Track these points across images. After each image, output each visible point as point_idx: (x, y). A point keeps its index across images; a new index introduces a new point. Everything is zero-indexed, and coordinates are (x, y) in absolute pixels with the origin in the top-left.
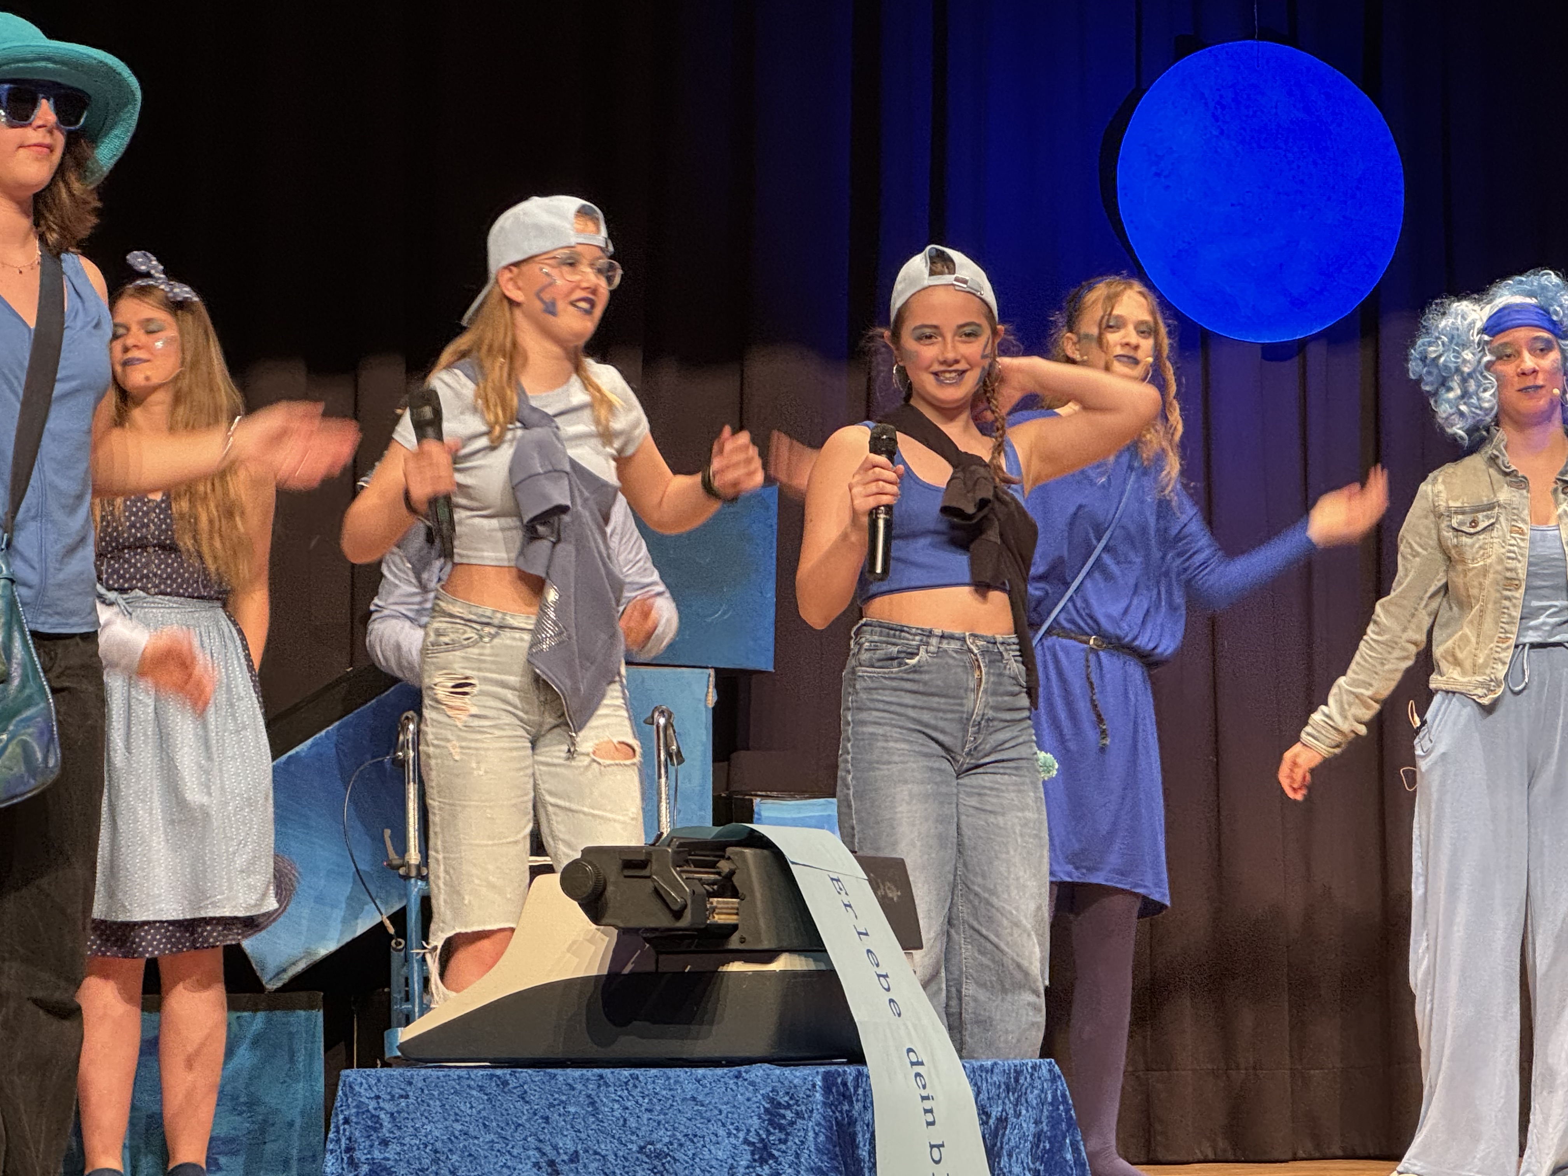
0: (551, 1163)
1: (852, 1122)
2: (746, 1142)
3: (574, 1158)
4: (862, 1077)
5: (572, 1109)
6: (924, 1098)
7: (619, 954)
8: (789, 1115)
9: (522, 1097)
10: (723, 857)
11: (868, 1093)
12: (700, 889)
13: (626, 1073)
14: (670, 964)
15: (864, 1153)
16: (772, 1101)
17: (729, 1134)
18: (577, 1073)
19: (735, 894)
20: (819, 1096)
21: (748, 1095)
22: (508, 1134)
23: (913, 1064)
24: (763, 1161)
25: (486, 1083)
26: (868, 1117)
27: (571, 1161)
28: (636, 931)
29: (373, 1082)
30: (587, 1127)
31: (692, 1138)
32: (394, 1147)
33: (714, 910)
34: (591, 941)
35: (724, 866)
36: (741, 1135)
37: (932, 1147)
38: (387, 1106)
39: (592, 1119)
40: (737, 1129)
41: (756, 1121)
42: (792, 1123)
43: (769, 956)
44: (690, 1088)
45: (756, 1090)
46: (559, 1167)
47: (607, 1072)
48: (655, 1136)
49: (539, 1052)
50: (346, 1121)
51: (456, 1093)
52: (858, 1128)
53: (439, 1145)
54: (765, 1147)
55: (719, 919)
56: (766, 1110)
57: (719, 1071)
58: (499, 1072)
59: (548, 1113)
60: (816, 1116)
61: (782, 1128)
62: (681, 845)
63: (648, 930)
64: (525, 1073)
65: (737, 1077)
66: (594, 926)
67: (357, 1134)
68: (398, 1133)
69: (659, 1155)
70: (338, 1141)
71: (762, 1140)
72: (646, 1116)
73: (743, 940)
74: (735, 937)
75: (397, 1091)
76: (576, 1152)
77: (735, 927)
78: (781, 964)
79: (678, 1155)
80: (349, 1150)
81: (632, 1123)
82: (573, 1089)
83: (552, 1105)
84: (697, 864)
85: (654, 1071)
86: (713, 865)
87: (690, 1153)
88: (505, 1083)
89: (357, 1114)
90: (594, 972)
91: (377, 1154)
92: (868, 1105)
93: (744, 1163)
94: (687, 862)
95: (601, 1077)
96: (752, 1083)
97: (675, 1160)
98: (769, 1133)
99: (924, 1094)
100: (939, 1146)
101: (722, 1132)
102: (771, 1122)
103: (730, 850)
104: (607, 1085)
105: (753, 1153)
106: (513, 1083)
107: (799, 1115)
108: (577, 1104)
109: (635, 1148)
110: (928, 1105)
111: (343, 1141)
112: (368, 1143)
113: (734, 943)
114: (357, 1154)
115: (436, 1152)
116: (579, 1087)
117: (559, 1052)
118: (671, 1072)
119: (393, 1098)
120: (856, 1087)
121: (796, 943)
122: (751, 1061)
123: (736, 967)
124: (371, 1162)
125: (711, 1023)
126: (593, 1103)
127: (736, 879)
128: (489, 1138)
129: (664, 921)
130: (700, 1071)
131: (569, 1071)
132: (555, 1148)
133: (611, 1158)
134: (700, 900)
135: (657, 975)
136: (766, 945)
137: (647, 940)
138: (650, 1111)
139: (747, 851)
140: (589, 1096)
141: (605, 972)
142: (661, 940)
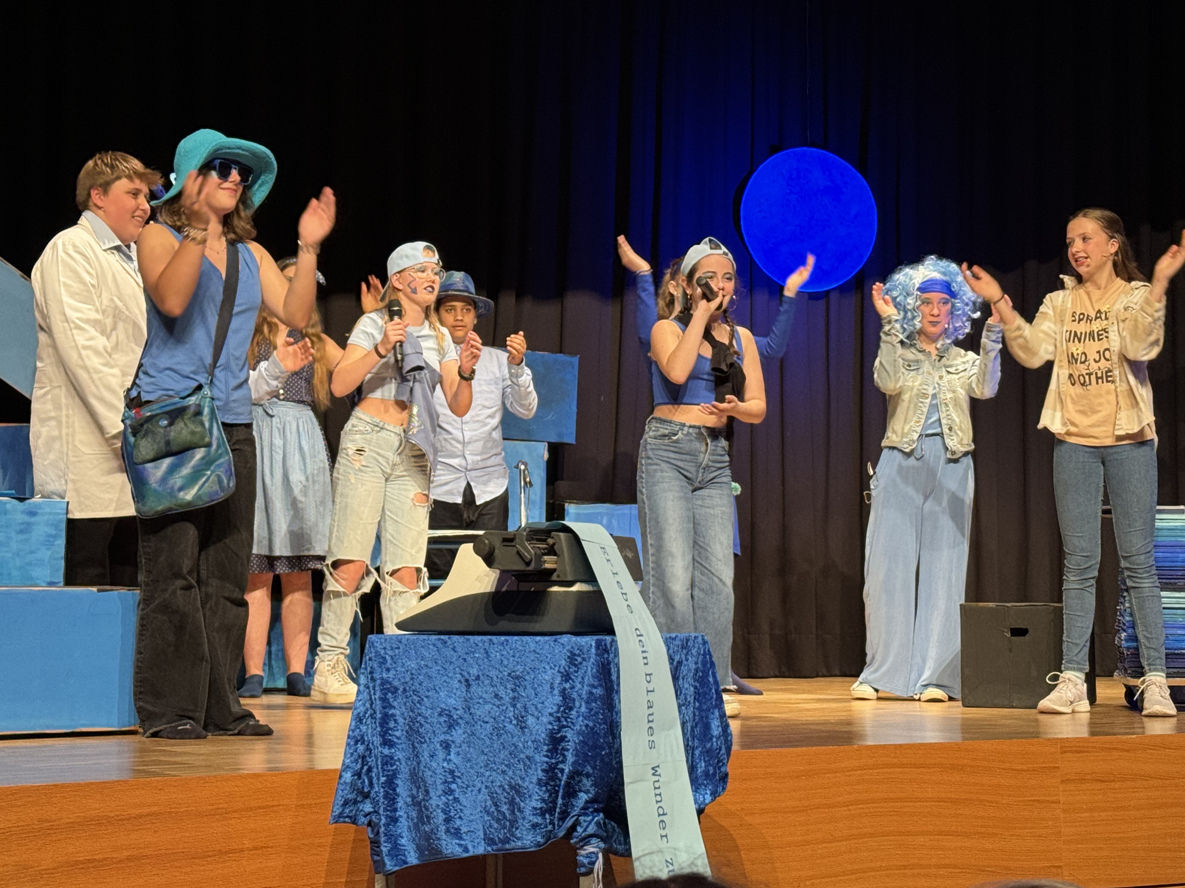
0: (467, 681)
1: (609, 663)
2: (559, 672)
3: (478, 678)
4: (614, 641)
5: (477, 655)
6: (643, 652)
7: (501, 581)
8: (579, 659)
9: (454, 649)
10: (550, 537)
11: (617, 649)
12: (538, 552)
13: (503, 638)
14: (525, 587)
15: (614, 678)
16: (571, 652)
17: (551, 668)
18: (479, 638)
19: (555, 554)
20: (593, 651)
21: (560, 649)
22: (446, 666)
23: (638, 636)
24: (567, 681)
25: (437, 642)
26: (616, 661)
27: (476, 679)
28: (508, 571)
29: (383, 641)
30: (484, 663)
31: (533, 669)
32: (392, 672)
33: (545, 562)
34: (487, 575)
35: (550, 541)
36: (557, 669)
37: (647, 675)
38: (389, 653)
39: (486, 660)
40: (555, 666)
41: (563, 663)
42: (581, 663)
43: (571, 584)
44: (533, 646)
45: (564, 648)
46: (471, 682)
47: (494, 638)
48: (516, 668)
49: (461, 629)
50: (370, 659)
51: (422, 647)
52: (612, 666)
53: (414, 671)
54: (568, 675)
55: (547, 566)
56: (569, 657)
57: (547, 638)
58: (442, 637)
59: (465, 657)
60: (592, 660)
61: (576, 666)
62: (530, 531)
63: (513, 571)
64: (455, 638)
65: (555, 641)
66: (488, 569)
67: (375, 666)
69: (518, 678)
70: (366, 669)
71: (566, 671)
72: (512, 659)
73: (558, 576)
74: (555, 575)
75: (394, 646)
76: (478, 676)
77: (554, 570)
78: (577, 588)
79: (527, 677)
80: (371, 673)
81: (505, 662)
82: (477, 645)
83: (467, 653)
84: (538, 540)
85: (516, 638)
86: (545, 540)
87: (532, 677)
88: (446, 642)
89: (375, 656)
90: (488, 590)
91: (385, 676)
92: (616, 655)
93: (558, 682)
94: (533, 539)
95: (491, 640)
96: (563, 644)
97: (525, 680)
98: (569, 668)
99: (643, 649)
100: (650, 675)
101: (547, 667)
102: (571, 663)
103: (553, 533)
104: (494, 644)
105: (562, 677)
106: (449, 643)
107: (584, 659)
108: (479, 653)
109: (506, 674)
110: (645, 655)
111: (369, 669)
112: (380, 670)
113: (554, 577)
114: (374, 675)
115: (412, 674)
117: (470, 629)
118: (524, 638)
119: (392, 649)
120: (611, 646)
121: (583, 578)
122: (561, 633)
123: (555, 589)
124: (382, 678)
125: (543, 615)
126: (487, 653)
127: (556, 547)
128: (438, 668)
129: (521, 567)
130: (538, 638)
131: (475, 637)
132: (469, 673)
133: (495, 678)
134: (538, 557)
135: (519, 592)
136: (569, 578)
137: (514, 576)
138: (514, 656)
139: (561, 534)
140: (485, 649)
141: (493, 590)
142: (521, 576)
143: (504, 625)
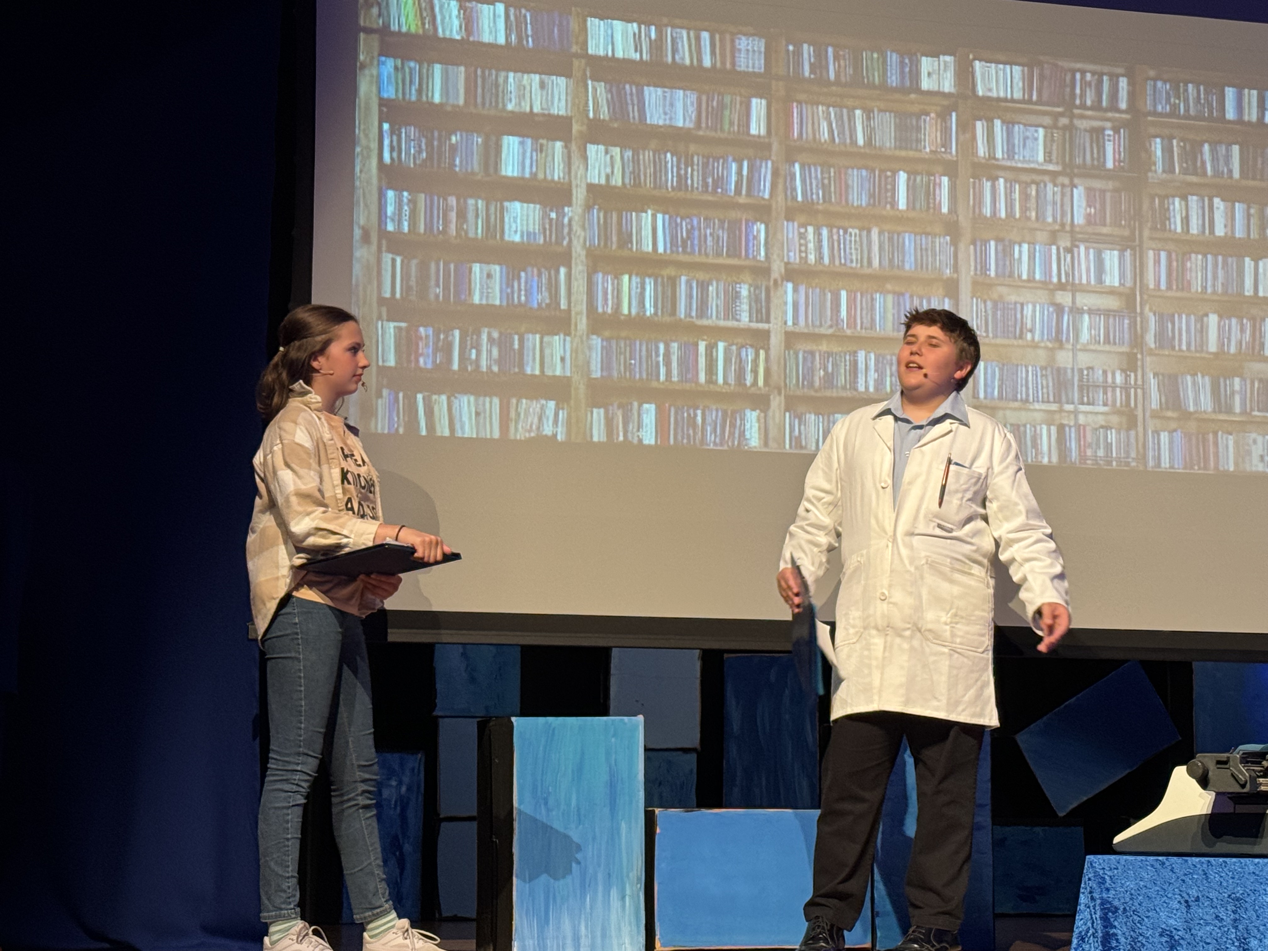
0: (1187, 902)
3: (1197, 900)
5: (1195, 876)
7: (1216, 804)
10: (1264, 759)
12: (1253, 774)
13: (1221, 860)
14: (1241, 809)
18: (1198, 859)
22: (1165, 887)
25: (1154, 863)
28: (1223, 793)
29: (1101, 861)
30: (1203, 885)
32: (1112, 892)
33: (1261, 784)
34: (1203, 798)
35: (1265, 764)
38: (1109, 873)
39: (1205, 881)
44: (1252, 868)
46: (1190, 904)
47: (1211, 859)
48: (1236, 890)
49: (1178, 850)
50: (1089, 879)
53: (1133, 891)
55: (1263, 788)
58: (1160, 858)
59: (1183, 878)
62: (1244, 754)
63: (1229, 793)
64: (1173, 859)
66: (1203, 791)
67: (1095, 885)
68: (1113, 885)
69: (1238, 899)
72: (1231, 881)
75: (1113, 866)
76: (1198, 897)
79: (1247, 899)
80: (1091, 892)
81: (1225, 884)
82: (1196, 867)
83: (1186, 875)
84: (1253, 763)
85: (1234, 860)
86: (1260, 763)
87: (1253, 899)
88: (1163, 864)
89: (1094, 876)
90: (1204, 812)
91: (1105, 895)
94: (1247, 762)
95: (1209, 862)
97: (1246, 902)
104: (1212, 866)
106: (1167, 863)
108: (1198, 874)
109: (1226, 895)
112: (1100, 890)
114: (1094, 895)
115: (1132, 894)
116: (1199, 866)
117: (1190, 850)
118: (1242, 860)
119: (1111, 870)
124: (1102, 898)
125: (1262, 837)
126: (1205, 874)
128: (1157, 888)
129: (1237, 789)
130: (1257, 860)
131: (1193, 858)
132: (1188, 894)
133: (1215, 900)
134: (1253, 779)
135: (1235, 814)
137: (1230, 798)
138: (1233, 878)
140: (1203, 870)
141: (1210, 812)
142: (1236, 798)
143: (1221, 847)
